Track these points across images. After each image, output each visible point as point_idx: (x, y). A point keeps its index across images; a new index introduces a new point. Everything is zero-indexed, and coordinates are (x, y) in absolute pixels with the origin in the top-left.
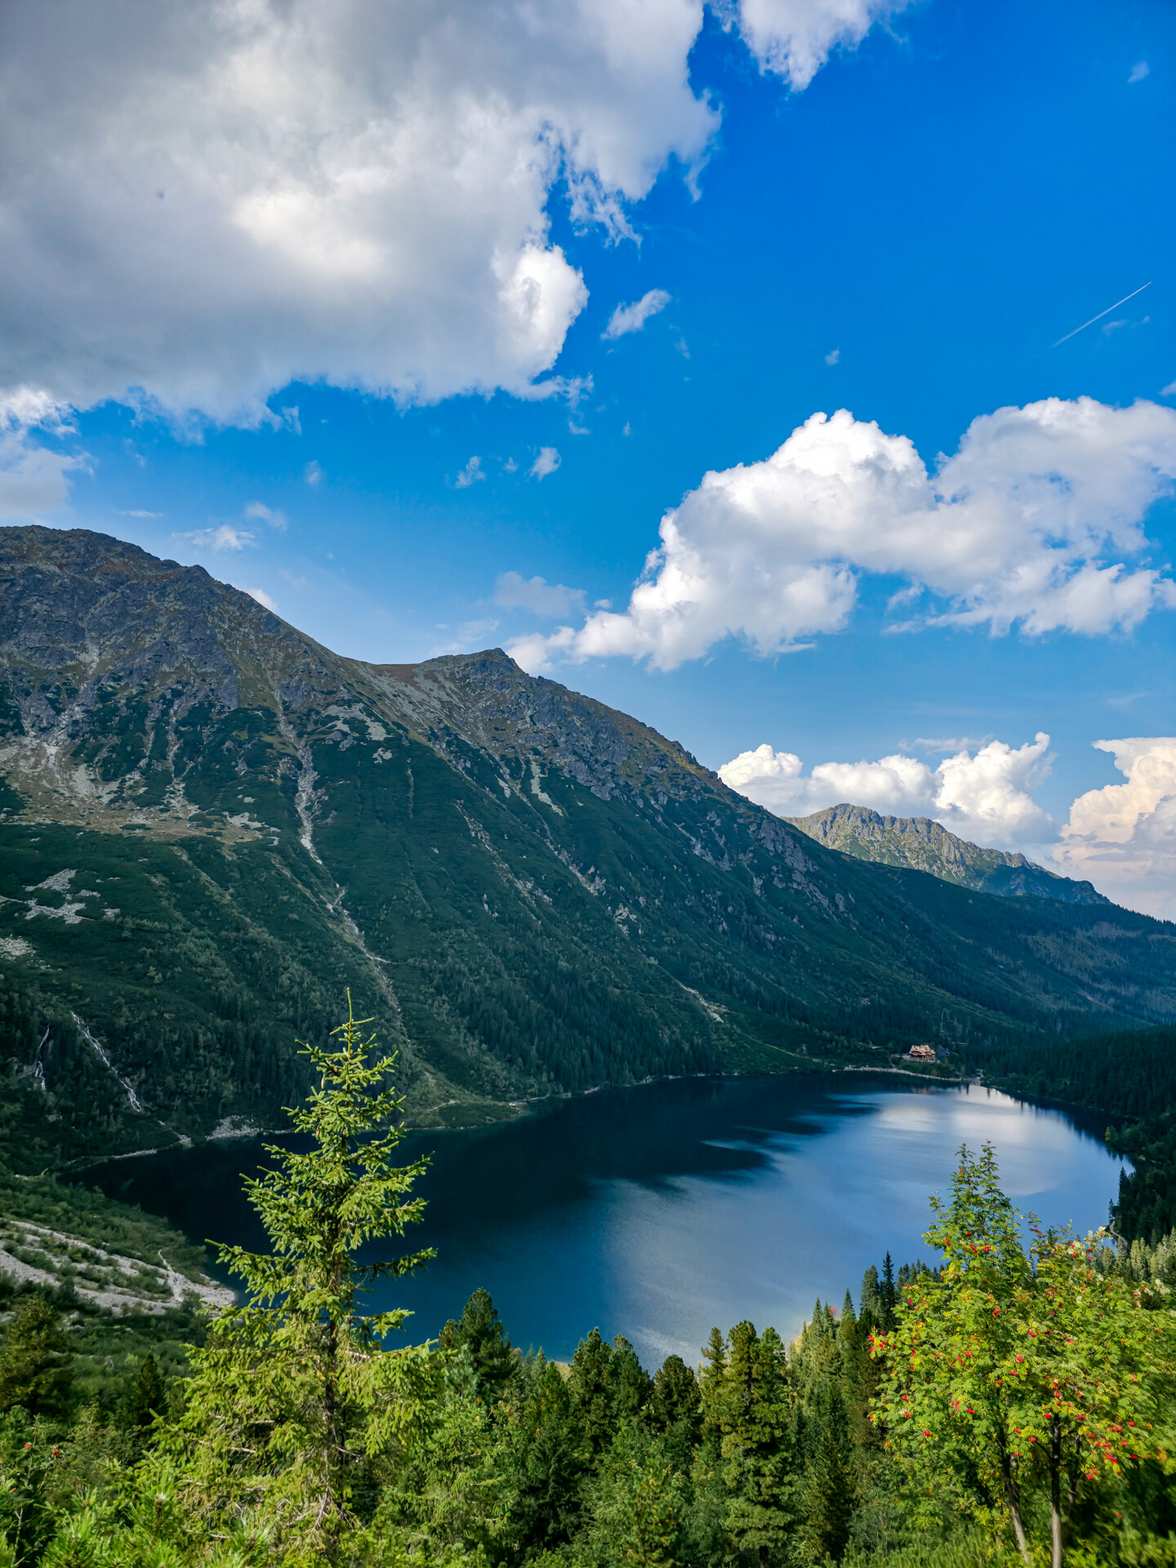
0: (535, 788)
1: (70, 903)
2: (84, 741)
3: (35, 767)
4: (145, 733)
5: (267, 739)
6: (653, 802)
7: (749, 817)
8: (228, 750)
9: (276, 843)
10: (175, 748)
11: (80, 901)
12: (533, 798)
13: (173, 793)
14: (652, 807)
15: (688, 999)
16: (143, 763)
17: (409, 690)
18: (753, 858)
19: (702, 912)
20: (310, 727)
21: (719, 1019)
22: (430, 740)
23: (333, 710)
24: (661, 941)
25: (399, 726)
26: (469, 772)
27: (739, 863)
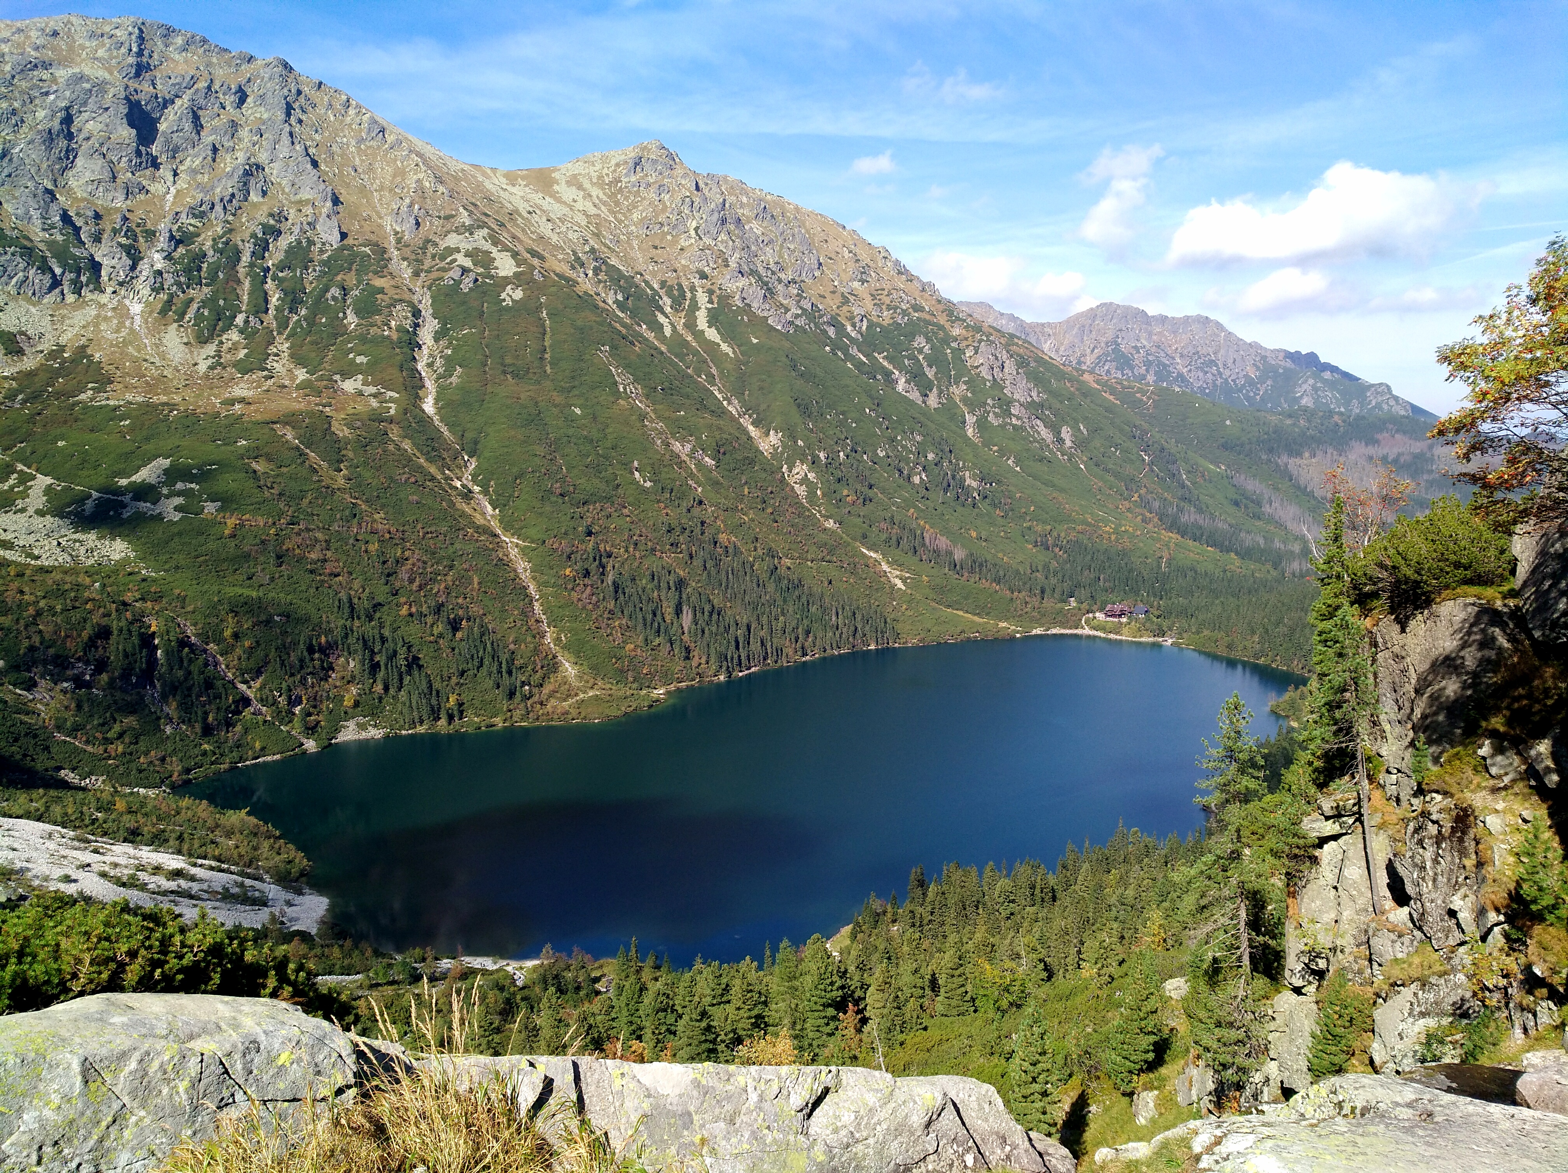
0: (702, 323)
1: (167, 497)
2: (171, 296)
3: (117, 331)
4: (239, 282)
5: (378, 282)
6: (849, 328)
7: (966, 339)
8: (334, 298)
9: (392, 412)
10: (274, 300)
11: (179, 494)
12: (699, 335)
13: (277, 355)
14: (848, 336)
15: (868, 565)
16: (240, 319)
17: (548, 203)
18: (967, 390)
20: (428, 263)
21: (900, 584)
22: (573, 268)
23: (453, 240)
25: (534, 254)
26: (621, 306)
27: (950, 398)
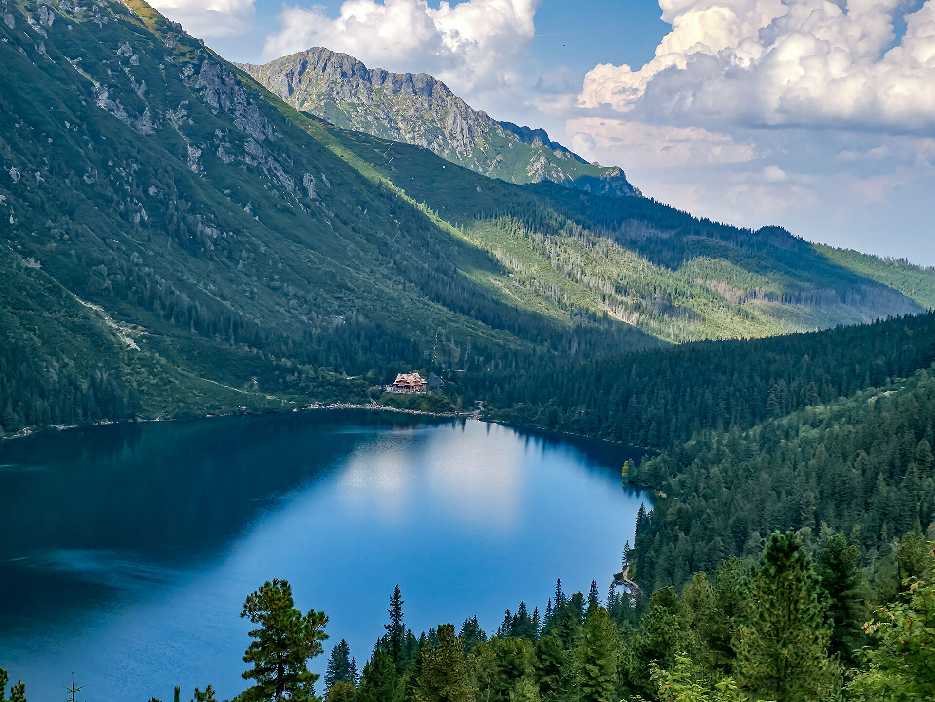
7: (183, 54)
15: (86, 318)
18: (188, 116)
19: (110, 192)
21: (133, 345)
24: (45, 234)
27: (166, 123)
